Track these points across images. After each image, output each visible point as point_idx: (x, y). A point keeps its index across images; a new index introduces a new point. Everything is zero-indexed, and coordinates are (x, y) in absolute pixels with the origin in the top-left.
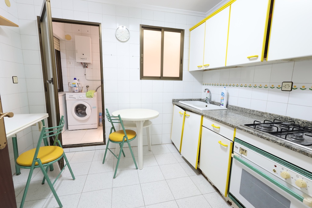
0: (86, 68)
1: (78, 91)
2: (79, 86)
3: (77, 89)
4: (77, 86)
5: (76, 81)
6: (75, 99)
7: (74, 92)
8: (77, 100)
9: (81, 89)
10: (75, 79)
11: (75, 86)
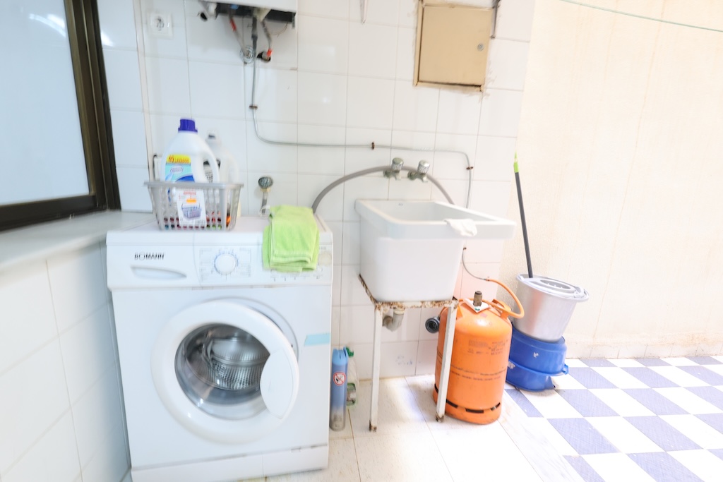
0: (259, 62)
1: (203, 217)
2: (210, 177)
3: (200, 200)
4: (200, 176)
5: (194, 143)
6: (182, 282)
7: (172, 223)
8: (193, 288)
9: (228, 198)
10: (187, 125)
11: (189, 178)
